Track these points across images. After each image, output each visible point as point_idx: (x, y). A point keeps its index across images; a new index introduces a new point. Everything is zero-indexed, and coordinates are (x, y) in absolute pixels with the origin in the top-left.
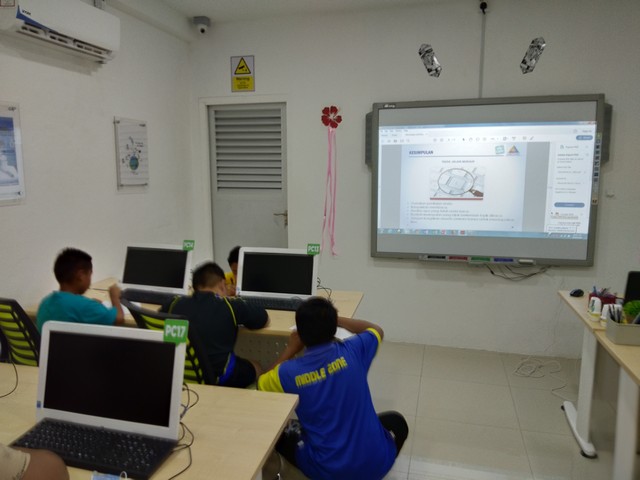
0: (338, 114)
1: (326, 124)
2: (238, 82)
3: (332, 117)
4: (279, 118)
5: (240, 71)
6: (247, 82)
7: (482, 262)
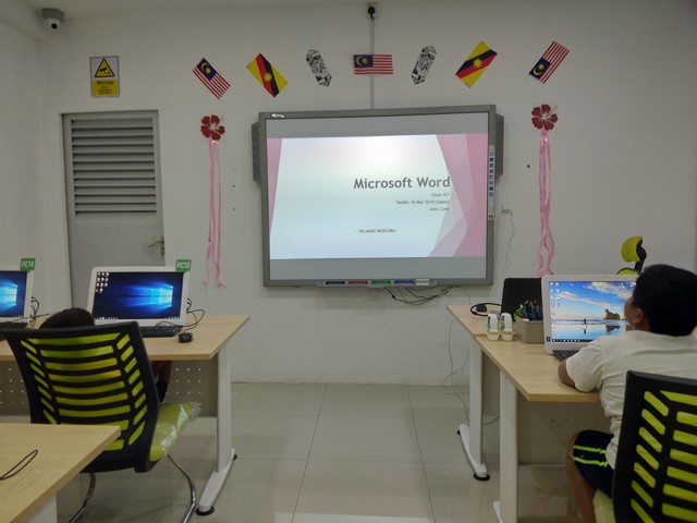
0: (221, 124)
1: (207, 136)
2: (100, 87)
3: (213, 127)
4: (151, 128)
5: (102, 73)
6: (110, 87)
7: (382, 285)
